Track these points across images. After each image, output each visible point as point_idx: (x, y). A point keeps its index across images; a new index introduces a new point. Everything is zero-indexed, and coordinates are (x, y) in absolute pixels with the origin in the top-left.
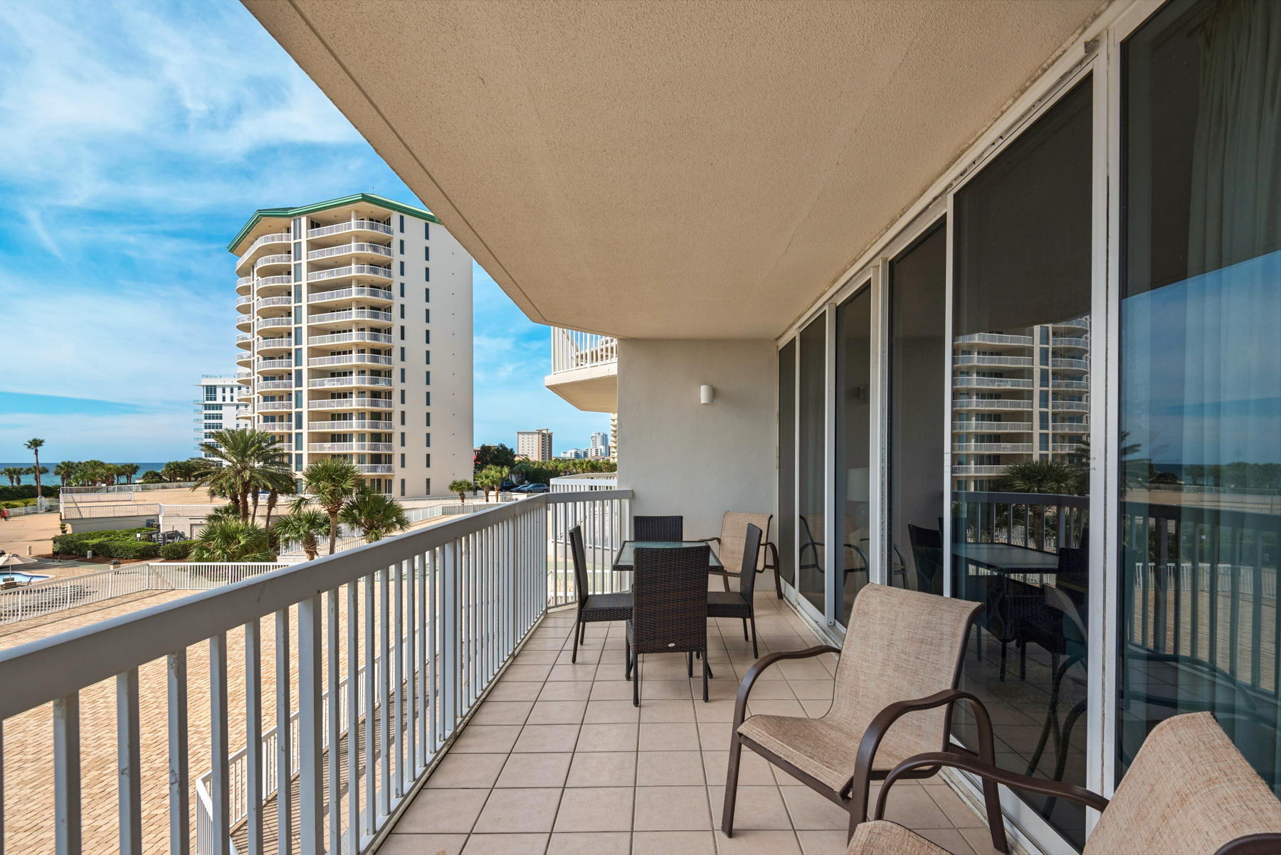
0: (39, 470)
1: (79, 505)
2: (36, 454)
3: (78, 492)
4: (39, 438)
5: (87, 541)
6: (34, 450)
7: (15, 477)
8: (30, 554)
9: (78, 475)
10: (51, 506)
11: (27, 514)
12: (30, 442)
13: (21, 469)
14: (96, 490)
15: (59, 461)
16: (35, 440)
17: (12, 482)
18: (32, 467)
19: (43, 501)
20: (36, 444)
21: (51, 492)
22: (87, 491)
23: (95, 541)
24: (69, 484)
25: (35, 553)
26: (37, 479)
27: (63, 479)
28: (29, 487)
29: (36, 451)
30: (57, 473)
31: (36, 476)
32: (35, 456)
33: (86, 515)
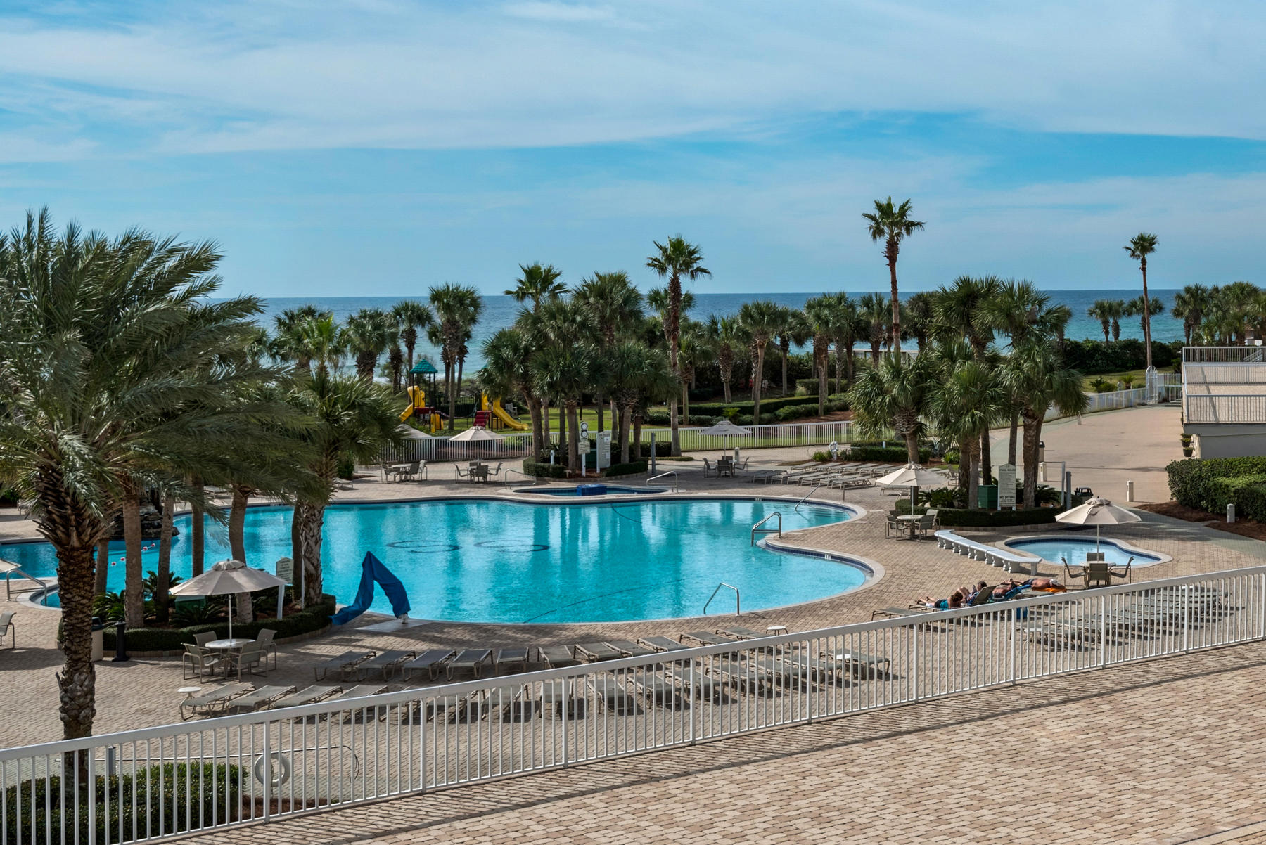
0: (1147, 306)
1: (1215, 390)
2: (1144, 269)
3: (1213, 358)
4: (1149, 232)
5: (1226, 481)
6: (1140, 261)
7: (1111, 321)
8: (1131, 500)
9: (1212, 317)
10: (1167, 389)
11: (1130, 406)
12: (1135, 243)
13: (1121, 304)
14: (1245, 356)
15: (1180, 287)
16: (1142, 238)
17: (1107, 333)
18: (1137, 298)
19: (1154, 377)
20: (1143, 245)
21: (1167, 358)
22: (1228, 358)
23: (1240, 482)
24: (1197, 340)
25: (1140, 499)
26: (1145, 326)
27: (1188, 327)
28: (1132, 345)
29: (1144, 262)
30: (1178, 313)
31: (1143, 319)
32: (1141, 272)
33: (1224, 417)
